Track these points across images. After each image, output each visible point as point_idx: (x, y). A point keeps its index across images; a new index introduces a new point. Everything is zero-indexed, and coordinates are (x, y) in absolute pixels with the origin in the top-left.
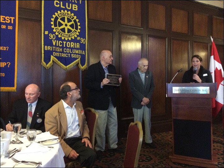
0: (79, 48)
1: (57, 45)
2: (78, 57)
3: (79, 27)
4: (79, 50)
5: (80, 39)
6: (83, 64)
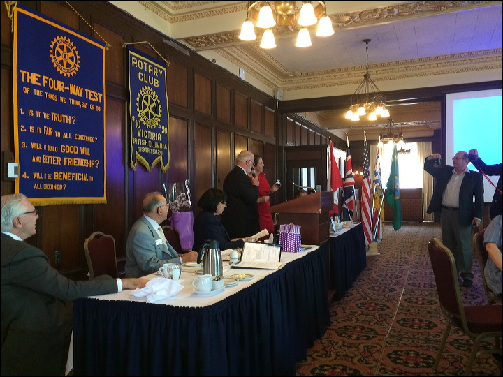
0: (160, 140)
1: (142, 136)
2: (160, 153)
3: (160, 111)
4: (161, 144)
5: (162, 127)
6: (165, 164)
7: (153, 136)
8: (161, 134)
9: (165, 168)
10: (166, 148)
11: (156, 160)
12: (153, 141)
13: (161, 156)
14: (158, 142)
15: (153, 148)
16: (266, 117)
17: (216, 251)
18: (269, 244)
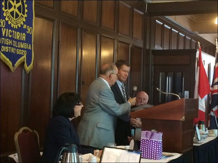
0: (25, 40)
1: (7, 36)
2: (23, 53)
3: (26, 11)
4: (25, 44)
5: (26, 27)
6: (28, 64)
7: (18, 35)
8: (26, 34)
9: (28, 68)
10: (30, 48)
11: (19, 60)
12: (17, 41)
13: (25, 56)
14: (23, 42)
15: (17, 48)
16: (135, 19)
17: (74, 155)
18: (129, 151)
